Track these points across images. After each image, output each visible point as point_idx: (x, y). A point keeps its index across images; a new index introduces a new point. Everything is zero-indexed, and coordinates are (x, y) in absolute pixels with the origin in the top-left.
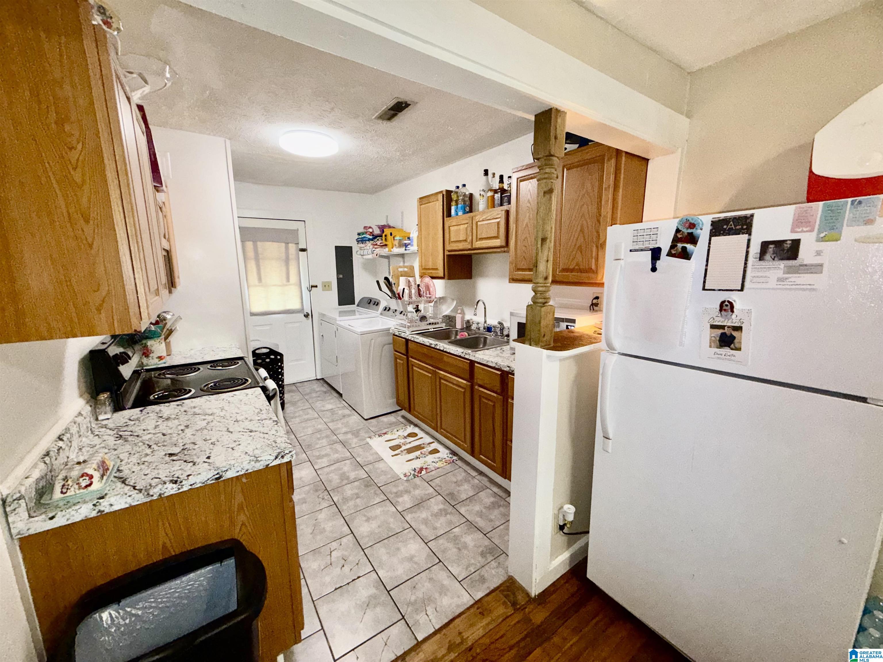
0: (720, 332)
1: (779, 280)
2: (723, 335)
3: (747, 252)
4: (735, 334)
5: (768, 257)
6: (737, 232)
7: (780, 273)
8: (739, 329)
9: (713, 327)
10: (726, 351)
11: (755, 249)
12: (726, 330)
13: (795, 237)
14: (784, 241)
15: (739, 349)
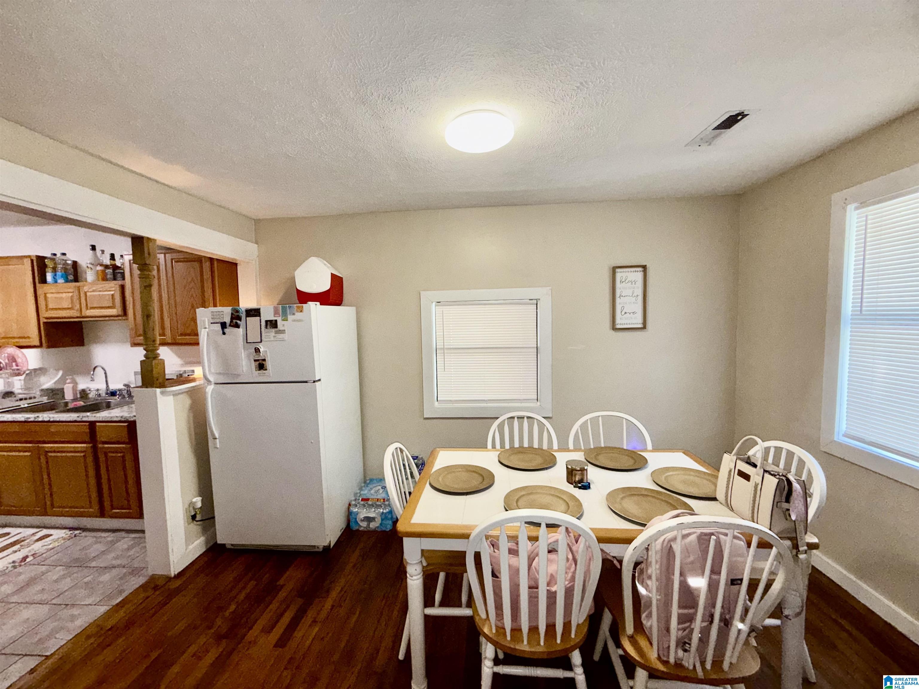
0: (258, 363)
1: (274, 337)
2: (260, 364)
3: (261, 325)
4: (264, 362)
5: (268, 327)
6: (256, 316)
7: (273, 334)
8: (264, 360)
9: (255, 361)
10: (262, 372)
11: (263, 324)
12: (260, 362)
13: (275, 319)
14: (272, 320)
15: (266, 370)
